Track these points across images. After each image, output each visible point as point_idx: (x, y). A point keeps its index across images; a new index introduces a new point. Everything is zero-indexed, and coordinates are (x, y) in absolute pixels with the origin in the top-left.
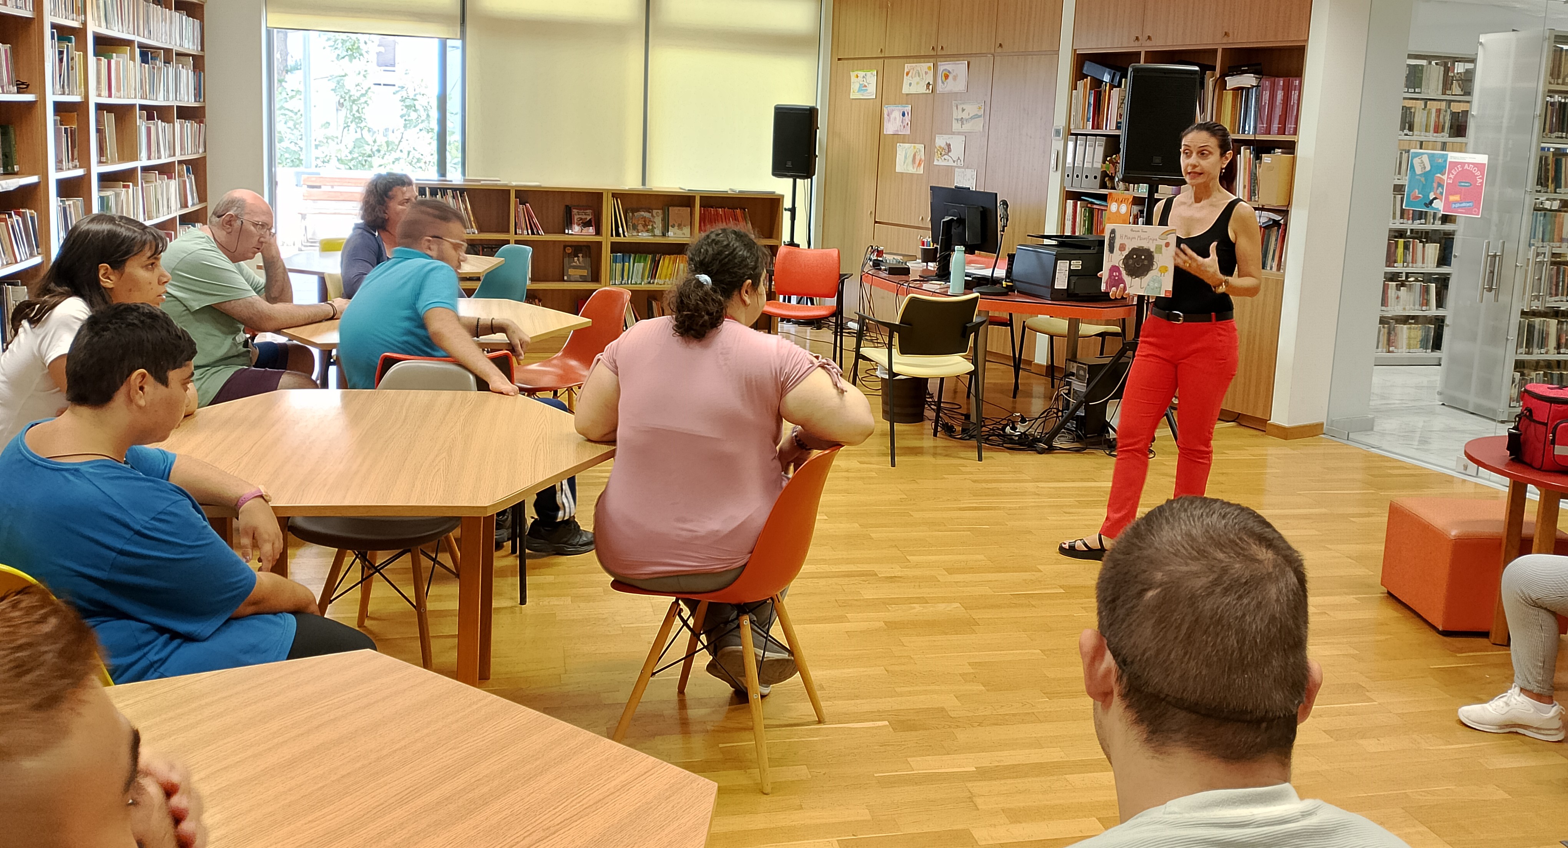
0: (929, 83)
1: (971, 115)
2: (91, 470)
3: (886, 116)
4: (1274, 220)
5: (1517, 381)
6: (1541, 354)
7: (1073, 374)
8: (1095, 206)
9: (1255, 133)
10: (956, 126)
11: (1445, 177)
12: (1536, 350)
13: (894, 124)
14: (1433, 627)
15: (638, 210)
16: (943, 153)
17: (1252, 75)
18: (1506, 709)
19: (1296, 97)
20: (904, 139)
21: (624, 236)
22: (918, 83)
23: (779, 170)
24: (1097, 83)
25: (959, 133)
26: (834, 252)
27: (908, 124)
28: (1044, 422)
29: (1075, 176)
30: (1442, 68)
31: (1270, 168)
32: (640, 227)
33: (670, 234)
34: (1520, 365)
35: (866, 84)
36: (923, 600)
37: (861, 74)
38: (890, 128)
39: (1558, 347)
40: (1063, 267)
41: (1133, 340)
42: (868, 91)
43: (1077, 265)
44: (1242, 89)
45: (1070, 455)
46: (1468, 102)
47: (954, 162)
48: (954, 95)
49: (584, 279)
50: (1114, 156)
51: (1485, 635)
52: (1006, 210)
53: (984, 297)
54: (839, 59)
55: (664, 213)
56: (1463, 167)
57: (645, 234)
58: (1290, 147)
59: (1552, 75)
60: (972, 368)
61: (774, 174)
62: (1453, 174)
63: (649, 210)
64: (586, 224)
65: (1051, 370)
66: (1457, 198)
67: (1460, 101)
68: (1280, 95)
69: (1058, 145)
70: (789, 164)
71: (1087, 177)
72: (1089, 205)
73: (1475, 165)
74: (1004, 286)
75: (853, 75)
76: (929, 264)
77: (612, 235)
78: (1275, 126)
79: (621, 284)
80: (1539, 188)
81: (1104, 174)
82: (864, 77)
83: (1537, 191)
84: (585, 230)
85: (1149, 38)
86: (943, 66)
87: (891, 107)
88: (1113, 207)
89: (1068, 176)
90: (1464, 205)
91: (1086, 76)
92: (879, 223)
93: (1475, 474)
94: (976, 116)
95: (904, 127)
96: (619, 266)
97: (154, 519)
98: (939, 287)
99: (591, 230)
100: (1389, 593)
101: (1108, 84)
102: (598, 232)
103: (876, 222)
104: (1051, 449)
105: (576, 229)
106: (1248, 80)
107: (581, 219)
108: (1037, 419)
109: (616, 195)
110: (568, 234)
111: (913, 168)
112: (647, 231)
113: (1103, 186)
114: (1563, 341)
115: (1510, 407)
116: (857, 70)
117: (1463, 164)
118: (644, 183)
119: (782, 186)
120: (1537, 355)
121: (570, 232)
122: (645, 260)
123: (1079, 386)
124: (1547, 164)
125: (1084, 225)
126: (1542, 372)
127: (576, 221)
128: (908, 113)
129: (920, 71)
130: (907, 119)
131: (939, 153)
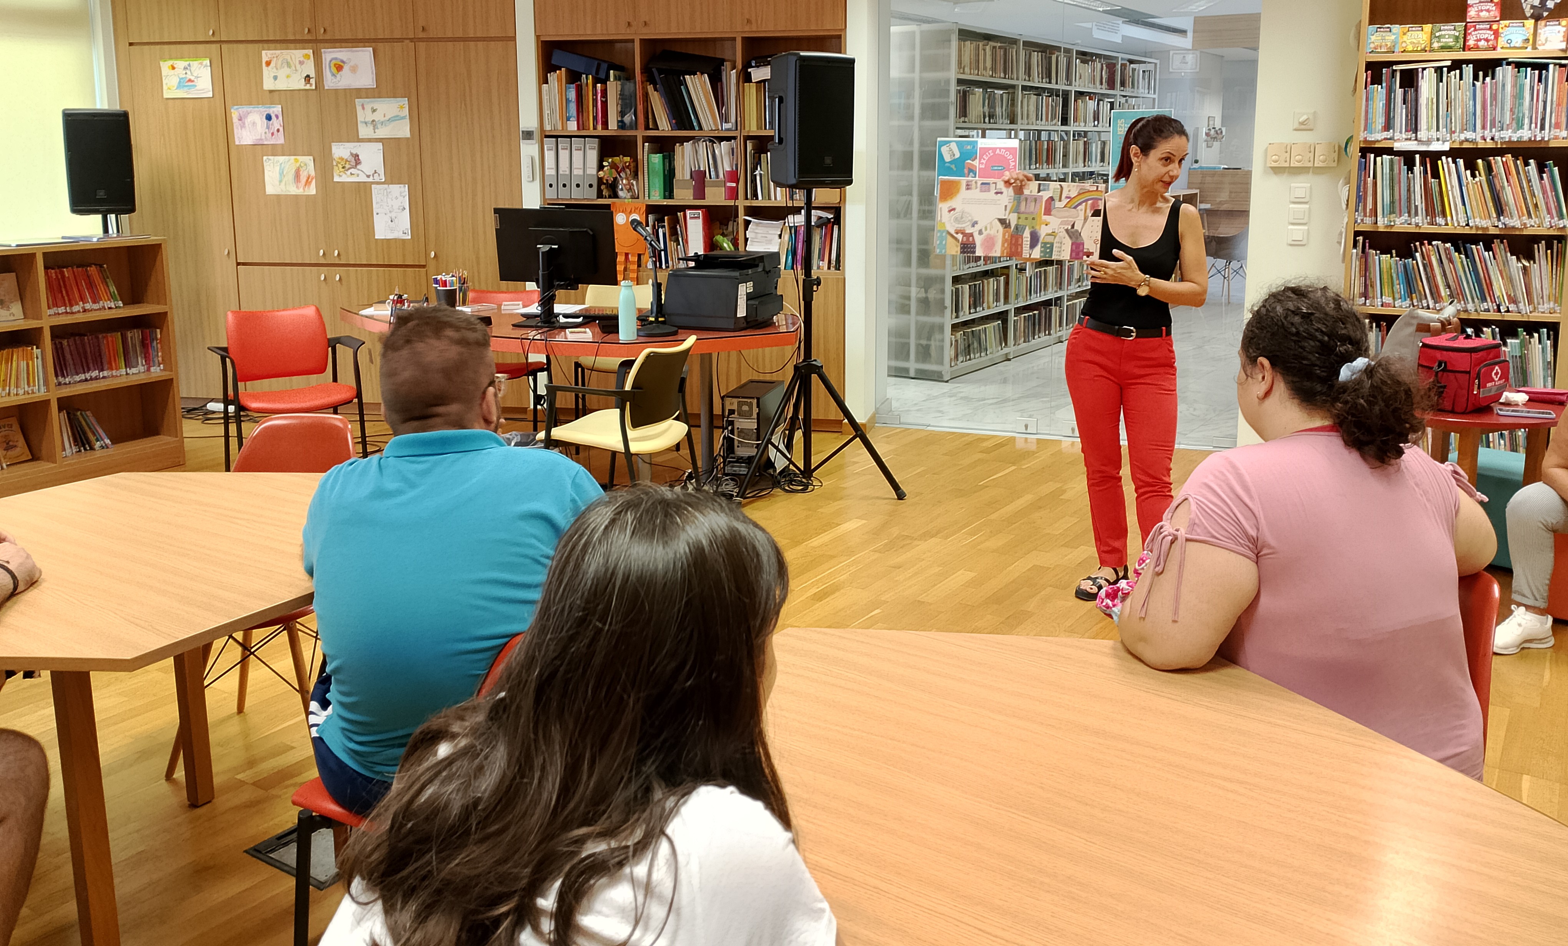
1: (387, 118)
3: (235, 120)
10: (364, 131)
11: (976, 163)
13: (252, 131)
16: (347, 166)
20: (275, 150)
22: (288, 77)
23: (84, 204)
24: (573, 77)
25: (370, 140)
27: (278, 131)
35: (192, 78)
37: (180, 64)
38: (246, 136)
40: (743, 291)
42: (196, 88)
43: (750, 287)
44: (764, 81)
47: (368, 177)
48: (360, 93)
54: (131, 44)
56: (994, 152)
60: (685, 431)
61: (74, 211)
62: (984, 159)
69: (531, 149)
70: (101, 194)
73: (1007, 149)
75: (165, 66)
81: (602, 182)
82: (186, 68)
85: (646, 23)
86: (330, 55)
87: (245, 109)
89: (551, 186)
91: (558, 67)
92: (243, 264)
94: (398, 118)
95: (273, 134)
101: (589, 76)
103: (238, 264)
111: (297, 187)
113: (601, 195)
116: (171, 58)
128: (277, 117)
129: (289, 60)
130: (276, 124)
131: (340, 166)
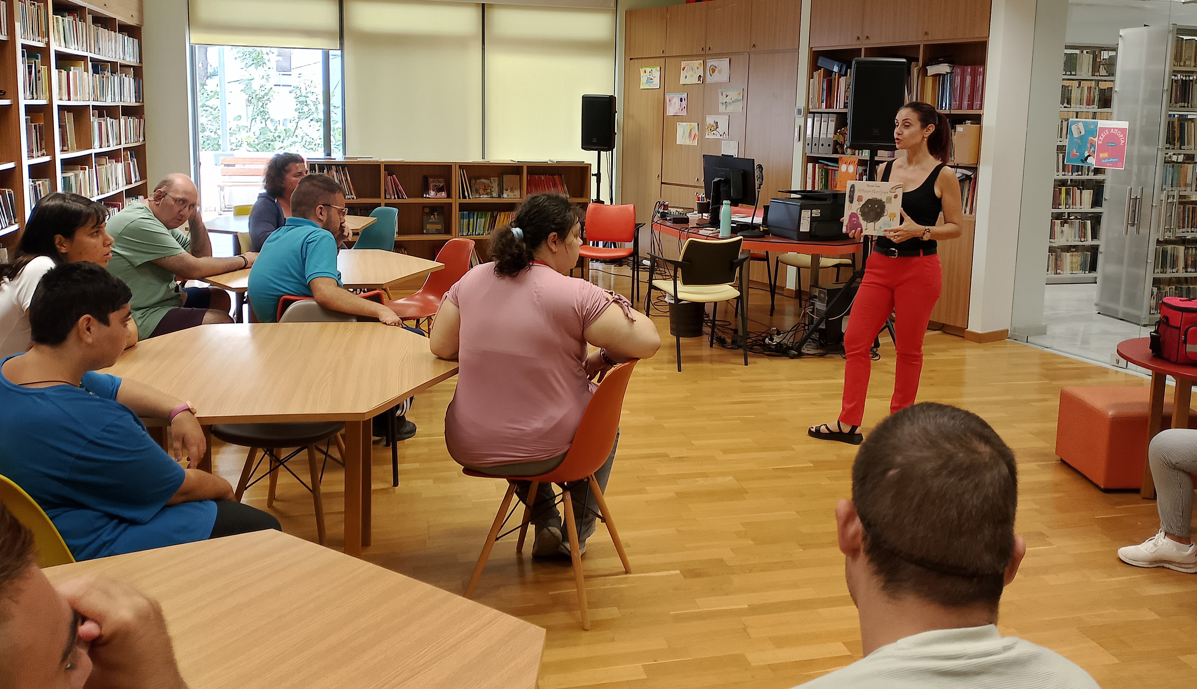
0: (700, 76)
1: (732, 100)
2: (54, 394)
3: (668, 101)
4: (966, 175)
5: (1155, 294)
6: (1173, 272)
7: (816, 297)
8: (829, 168)
9: (950, 109)
10: (722, 108)
11: (1096, 139)
12: (1169, 270)
13: (674, 108)
14: (1097, 486)
15: (479, 178)
16: (712, 129)
17: (947, 64)
18: (1154, 549)
19: (981, 81)
20: (682, 119)
21: (469, 198)
22: (691, 76)
23: (587, 145)
24: (828, 73)
25: (724, 114)
26: (631, 207)
27: (684, 107)
28: (795, 334)
29: (813, 144)
30: (1092, 56)
31: (962, 135)
32: (481, 191)
33: (505, 195)
34: (1157, 282)
35: (652, 78)
36: (704, 475)
37: (648, 70)
38: (671, 111)
39: (1186, 267)
40: (806, 215)
41: (861, 269)
42: (654, 83)
43: (816, 213)
44: (939, 75)
45: (815, 359)
46: (1112, 81)
47: (721, 135)
48: (719, 85)
49: (438, 232)
50: (843, 129)
51: (1137, 491)
52: (761, 172)
53: (745, 239)
54: (631, 59)
55: (499, 181)
56: (1109, 131)
57: (485, 196)
58: (977, 119)
59: (1175, 59)
60: (738, 293)
61: (582, 148)
62: (1102, 137)
63: (488, 178)
64: (439, 190)
65: (799, 293)
66: (1106, 155)
67: (1105, 81)
68: (968, 79)
69: (800, 121)
70: (595, 140)
71: (822, 145)
72: (825, 167)
73: (1119, 129)
74: (761, 230)
75: (642, 71)
76: (704, 214)
77: (460, 198)
78: (965, 103)
79: (468, 235)
80: (1168, 146)
81: (836, 143)
82: (650, 72)
83: (1166, 148)
84: (439, 195)
85: (867, 37)
86: (710, 63)
87: (671, 95)
88: (843, 168)
89: (808, 144)
90: (1111, 160)
91: (820, 68)
92: (665, 183)
93: (1125, 367)
94: (737, 101)
95: (682, 110)
96: (466, 221)
97: (104, 430)
98: (711, 232)
99: (444, 194)
100: (1061, 460)
101: (837, 74)
102: (449, 196)
103: (662, 183)
104: (800, 355)
105: (432, 193)
106: (944, 68)
107: (436, 186)
108: (789, 332)
109: (463, 167)
110: (426, 197)
111: (690, 141)
112: (487, 194)
113: (835, 151)
114: (1190, 262)
115: (1150, 314)
116: (645, 67)
117: (1109, 129)
118: (483, 158)
119: (589, 157)
120: (1169, 274)
121: (427, 196)
122: (486, 216)
123: (821, 306)
124: (1173, 127)
125: (822, 182)
126: (1174, 287)
127: (431, 187)
128: (685, 99)
129: (693, 67)
130: (684, 103)
131: (709, 129)
